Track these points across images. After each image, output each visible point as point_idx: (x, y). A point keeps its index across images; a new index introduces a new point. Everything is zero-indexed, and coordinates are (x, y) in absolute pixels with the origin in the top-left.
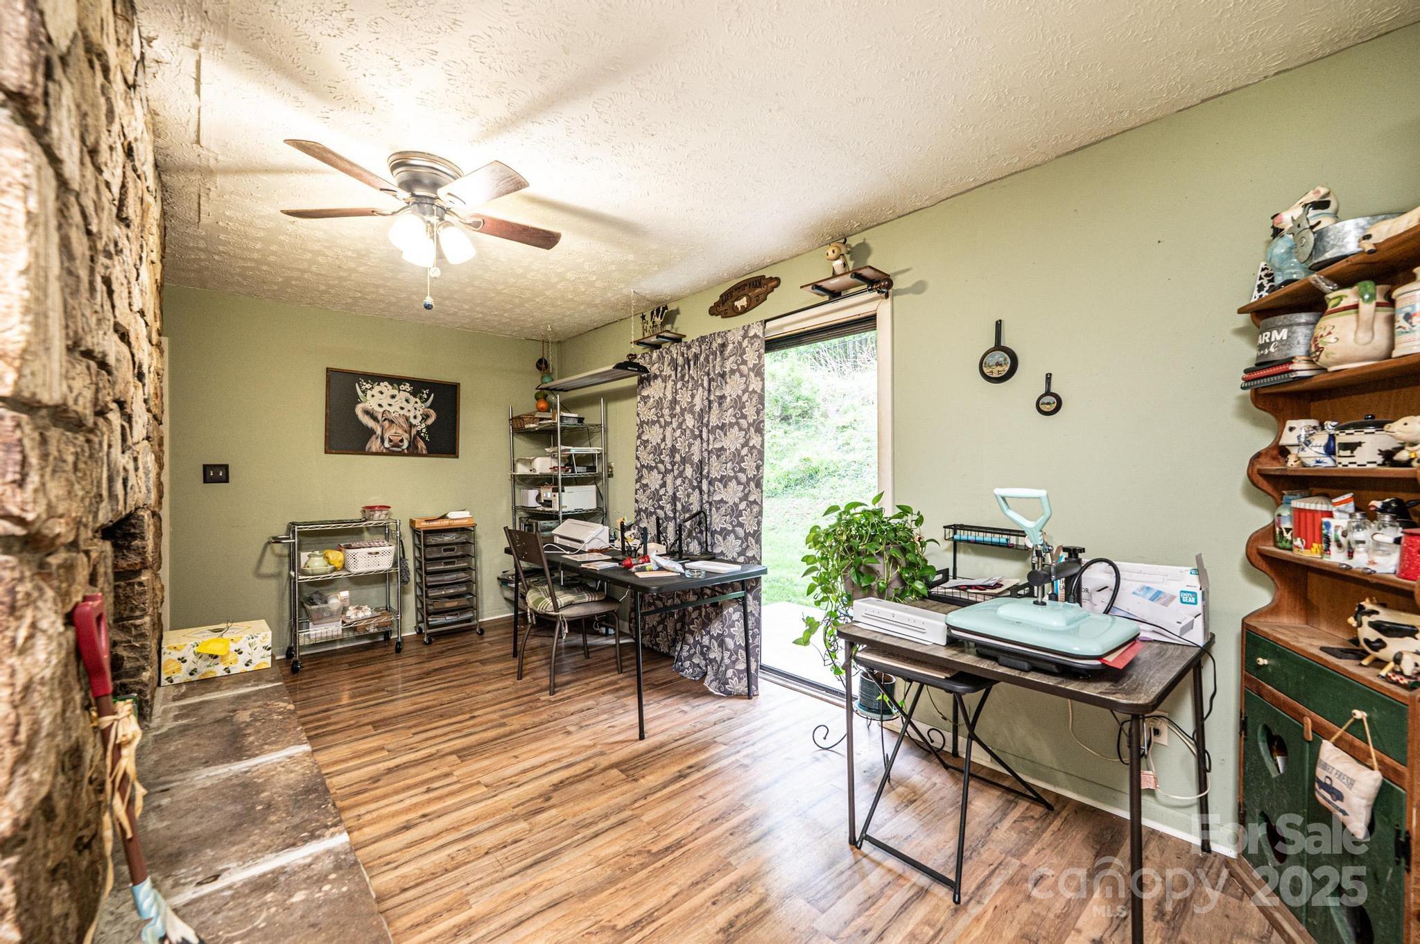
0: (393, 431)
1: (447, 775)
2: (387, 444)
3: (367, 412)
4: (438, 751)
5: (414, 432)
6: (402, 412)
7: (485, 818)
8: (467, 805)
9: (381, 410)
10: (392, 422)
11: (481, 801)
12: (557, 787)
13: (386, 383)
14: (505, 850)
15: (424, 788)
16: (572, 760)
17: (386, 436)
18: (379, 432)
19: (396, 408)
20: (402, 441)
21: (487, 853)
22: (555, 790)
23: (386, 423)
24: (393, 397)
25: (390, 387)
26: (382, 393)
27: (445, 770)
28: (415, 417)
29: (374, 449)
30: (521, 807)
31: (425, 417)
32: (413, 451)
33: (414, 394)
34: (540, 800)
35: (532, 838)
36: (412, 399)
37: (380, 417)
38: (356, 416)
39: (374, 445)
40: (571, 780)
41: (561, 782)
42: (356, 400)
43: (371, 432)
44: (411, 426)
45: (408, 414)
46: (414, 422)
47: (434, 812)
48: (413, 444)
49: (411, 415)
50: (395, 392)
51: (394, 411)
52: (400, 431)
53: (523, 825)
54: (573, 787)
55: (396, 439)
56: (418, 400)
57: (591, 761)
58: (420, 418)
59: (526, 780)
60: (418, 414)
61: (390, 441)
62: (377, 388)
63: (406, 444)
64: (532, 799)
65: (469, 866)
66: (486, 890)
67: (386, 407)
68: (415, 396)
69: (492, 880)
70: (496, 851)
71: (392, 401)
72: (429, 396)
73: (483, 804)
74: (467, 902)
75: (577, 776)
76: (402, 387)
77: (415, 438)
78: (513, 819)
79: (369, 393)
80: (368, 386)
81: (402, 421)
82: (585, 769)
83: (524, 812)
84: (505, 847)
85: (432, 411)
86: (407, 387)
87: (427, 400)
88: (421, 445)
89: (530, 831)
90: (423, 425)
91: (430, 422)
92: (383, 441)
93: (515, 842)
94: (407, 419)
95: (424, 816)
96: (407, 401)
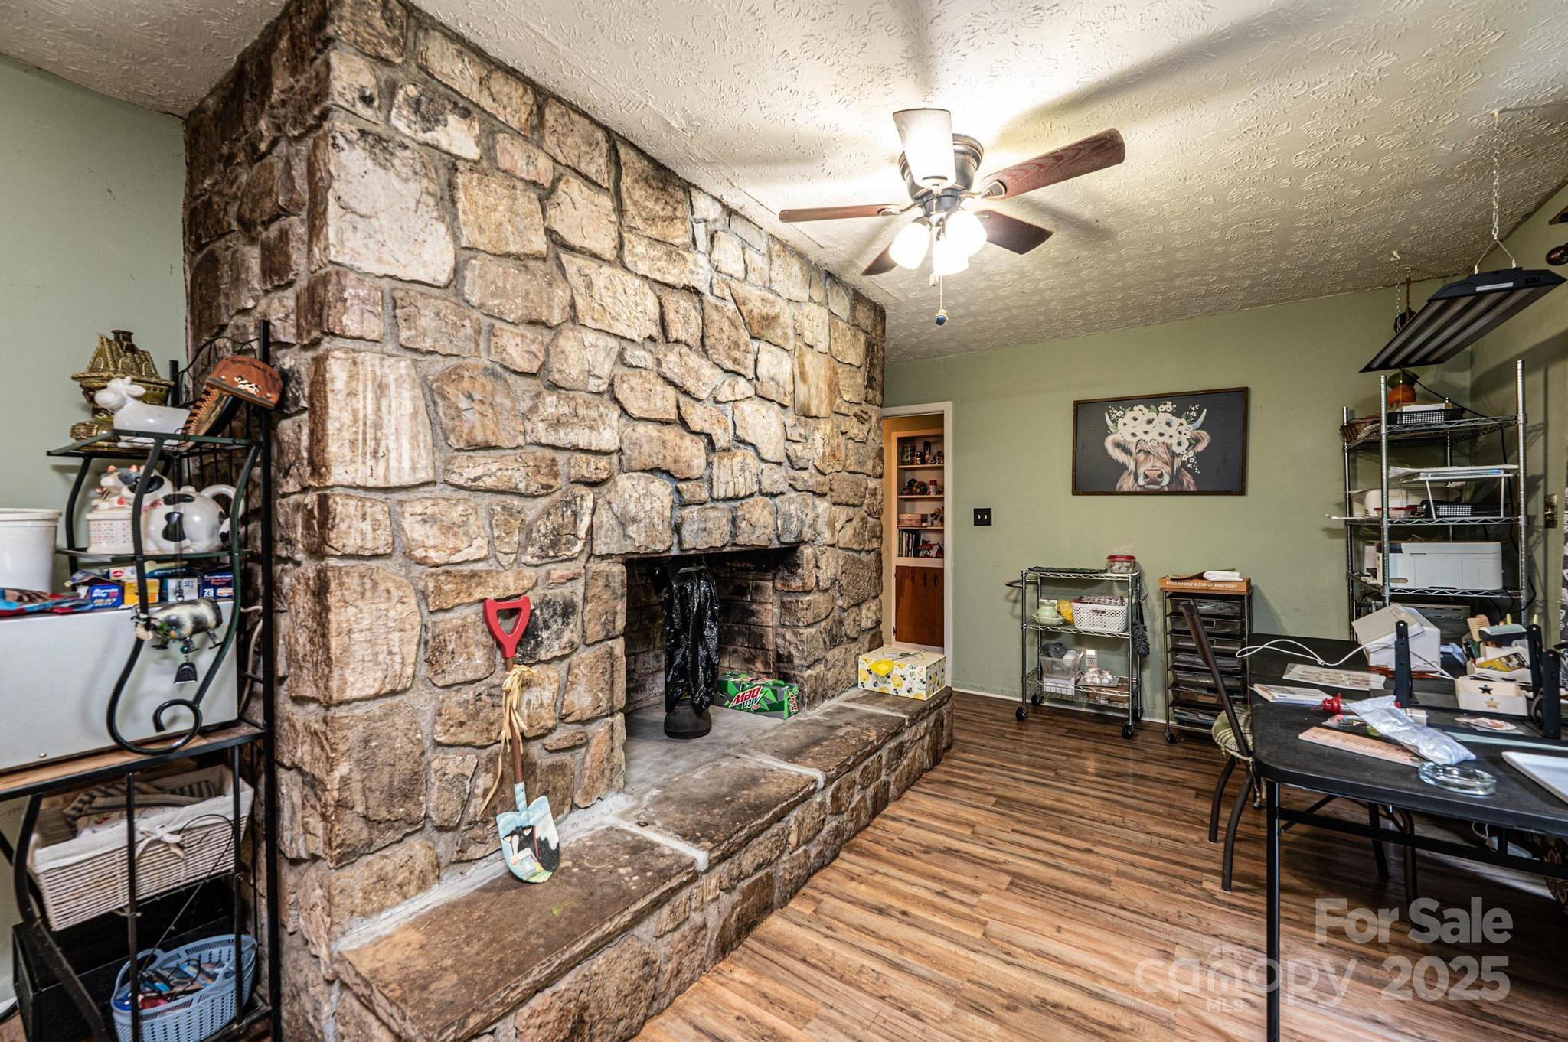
0: (1149, 465)
1: (975, 892)
2: (1141, 482)
3: (1118, 445)
4: (1005, 862)
5: (1178, 463)
6: (1161, 440)
7: (934, 965)
8: (942, 936)
9: (1135, 440)
10: (1148, 453)
11: (957, 944)
12: (1045, 1006)
13: (1141, 407)
14: (897, 1013)
15: (939, 887)
16: (1112, 992)
17: (1141, 471)
18: (1132, 467)
19: (1154, 434)
20: (1161, 476)
21: (883, 998)
22: (1033, 1007)
23: (1141, 456)
24: (1150, 422)
25: (1146, 410)
26: (1135, 419)
27: (980, 885)
28: (1179, 444)
29: (1125, 489)
30: (975, 988)
31: (1195, 441)
32: (1176, 490)
33: (1177, 414)
34: (1001, 1000)
35: (931, 1030)
36: (1175, 421)
37: (1133, 449)
38: (1105, 451)
39: (1126, 483)
40: (1070, 1015)
41: (1055, 1006)
42: (1106, 432)
43: (1124, 467)
44: (1174, 455)
45: (1168, 441)
46: (1176, 449)
47: (915, 917)
48: (1176, 477)
49: (1174, 441)
50: (1153, 415)
51: (1152, 439)
52: (1159, 464)
53: (946, 1007)
54: (1057, 1025)
55: (1154, 474)
56: (1183, 421)
57: (1136, 1019)
58: (1186, 444)
59: (1029, 964)
60: (1184, 439)
61: (1146, 477)
62: (1130, 414)
63: (1166, 480)
64: (999, 991)
65: (858, 993)
66: (831, 1029)
67: (1141, 436)
68: (1179, 417)
69: (847, 1027)
70: (891, 1005)
71: (1148, 428)
72: (1199, 413)
73: (953, 948)
74: (807, 1021)
75: (1085, 1017)
76: (1162, 408)
77: (1179, 470)
78: (947, 990)
79: (1120, 421)
80: (1119, 413)
81: (1161, 451)
82: (1110, 1021)
83: (969, 995)
84: (902, 1009)
85: (1204, 433)
86: (1169, 406)
87: (1196, 419)
88: (1188, 480)
89: (943, 1021)
90: (1191, 453)
91: (1200, 448)
92: (1136, 478)
93: (915, 1016)
94: (1168, 447)
95: (904, 913)
96: (1168, 424)
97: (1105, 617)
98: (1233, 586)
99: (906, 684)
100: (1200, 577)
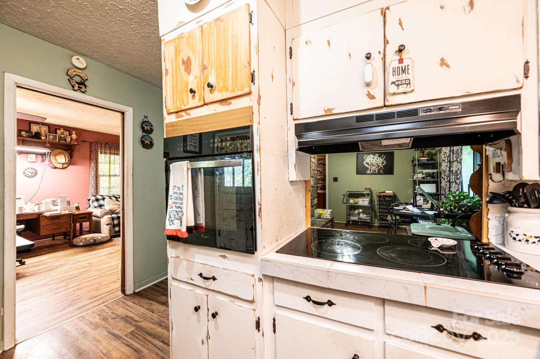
0: (373, 168)
2: (372, 171)
3: (366, 163)
5: (379, 167)
6: (376, 162)
9: (370, 162)
10: (373, 165)
13: (371, 155)
17: (372, 169)
18: (370, 168)
19: (374, 161)
20: (376, 170)
23: (372, 166)
24: (373, 158)
25: (372, 156)
26: (370, 157)
28: (380, 163)
29: (368, 173)
31: (383, 163)
32: (379, 173)
36: (379, 158)
37: (370, 164)
38: (364, 164)
39: (368, 172)
42: (364, 160)
43: (368, 168)
44: (379, 166)
45: (377, 163)
46: (379, 164)
48: (379, 171)
49: (378, 163)
50: (374, 157)
51: (374, 162)
52: (375, 168)
55: (374, 170)
58: (381, 163)
60: (381, 162)
61: (373, 170)
62: (369, 156)
63: (377, 171)
67: (371, 161)
68: (380, 157)
71: (373, 159)
72: (384, 157)
76: (376, 155)
77: (380, 169)
79: (367, 158)
80: (367, 156)
81: (376, 165)
85: (385, 161)
86: (377, 155)
87: (383, 158)
88: (381, 171)
90: (382, 165)
91: (384, 164)
92: (371, 171)
94: (377, 164)
96: (377, 159)
97: (365, 201)
98: (391, 194)
99: (326, 215)
100: (384, 192)
